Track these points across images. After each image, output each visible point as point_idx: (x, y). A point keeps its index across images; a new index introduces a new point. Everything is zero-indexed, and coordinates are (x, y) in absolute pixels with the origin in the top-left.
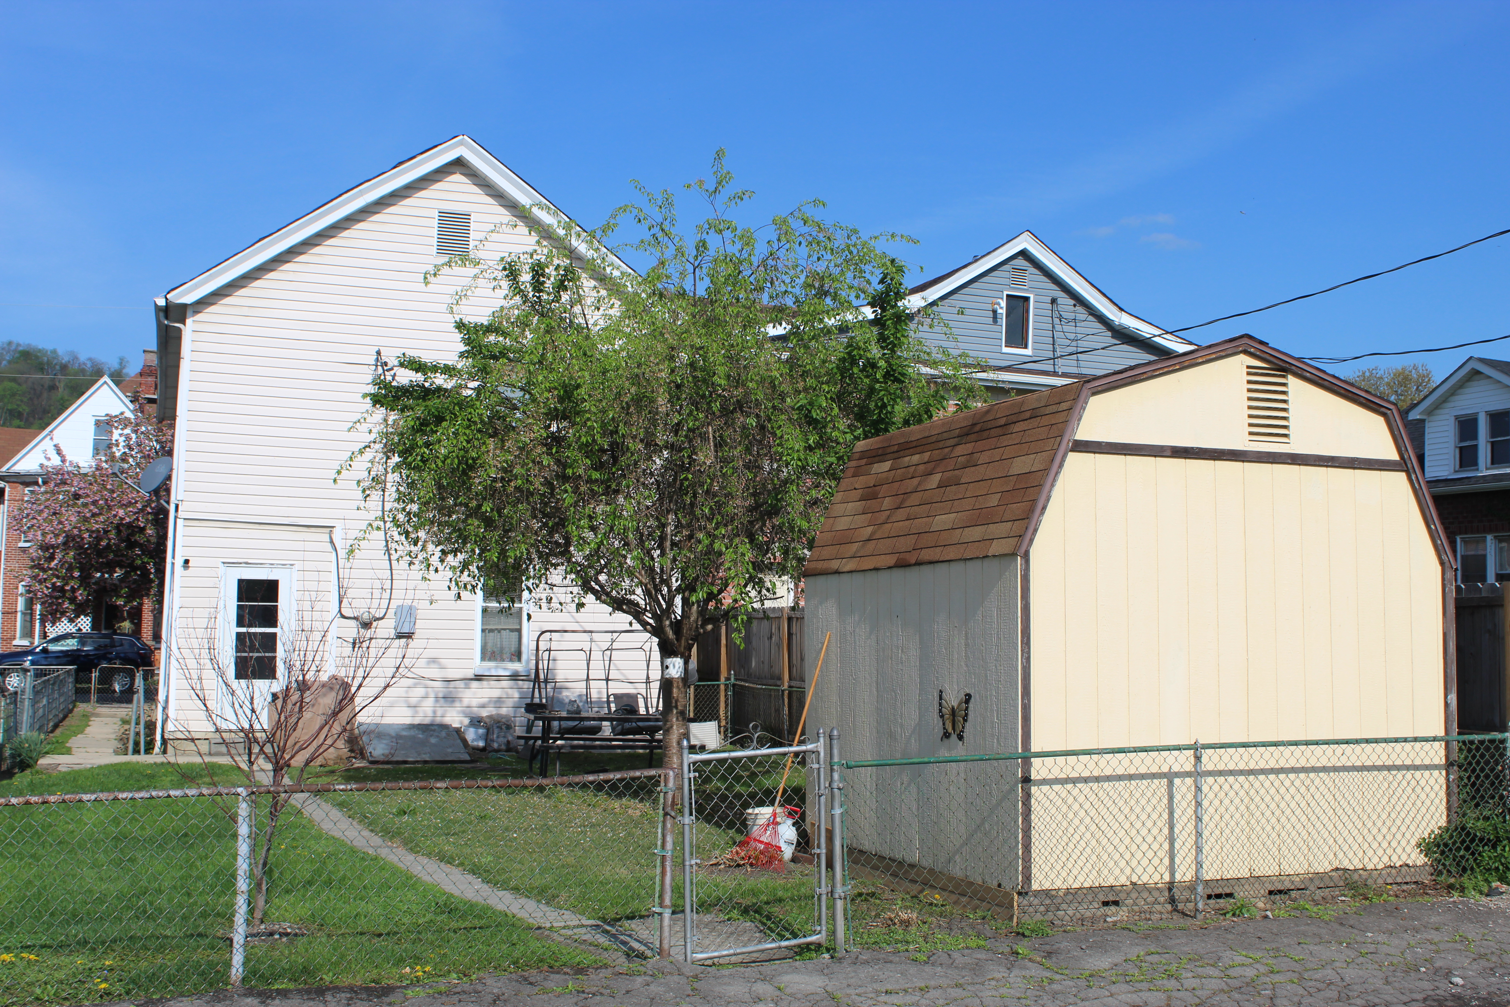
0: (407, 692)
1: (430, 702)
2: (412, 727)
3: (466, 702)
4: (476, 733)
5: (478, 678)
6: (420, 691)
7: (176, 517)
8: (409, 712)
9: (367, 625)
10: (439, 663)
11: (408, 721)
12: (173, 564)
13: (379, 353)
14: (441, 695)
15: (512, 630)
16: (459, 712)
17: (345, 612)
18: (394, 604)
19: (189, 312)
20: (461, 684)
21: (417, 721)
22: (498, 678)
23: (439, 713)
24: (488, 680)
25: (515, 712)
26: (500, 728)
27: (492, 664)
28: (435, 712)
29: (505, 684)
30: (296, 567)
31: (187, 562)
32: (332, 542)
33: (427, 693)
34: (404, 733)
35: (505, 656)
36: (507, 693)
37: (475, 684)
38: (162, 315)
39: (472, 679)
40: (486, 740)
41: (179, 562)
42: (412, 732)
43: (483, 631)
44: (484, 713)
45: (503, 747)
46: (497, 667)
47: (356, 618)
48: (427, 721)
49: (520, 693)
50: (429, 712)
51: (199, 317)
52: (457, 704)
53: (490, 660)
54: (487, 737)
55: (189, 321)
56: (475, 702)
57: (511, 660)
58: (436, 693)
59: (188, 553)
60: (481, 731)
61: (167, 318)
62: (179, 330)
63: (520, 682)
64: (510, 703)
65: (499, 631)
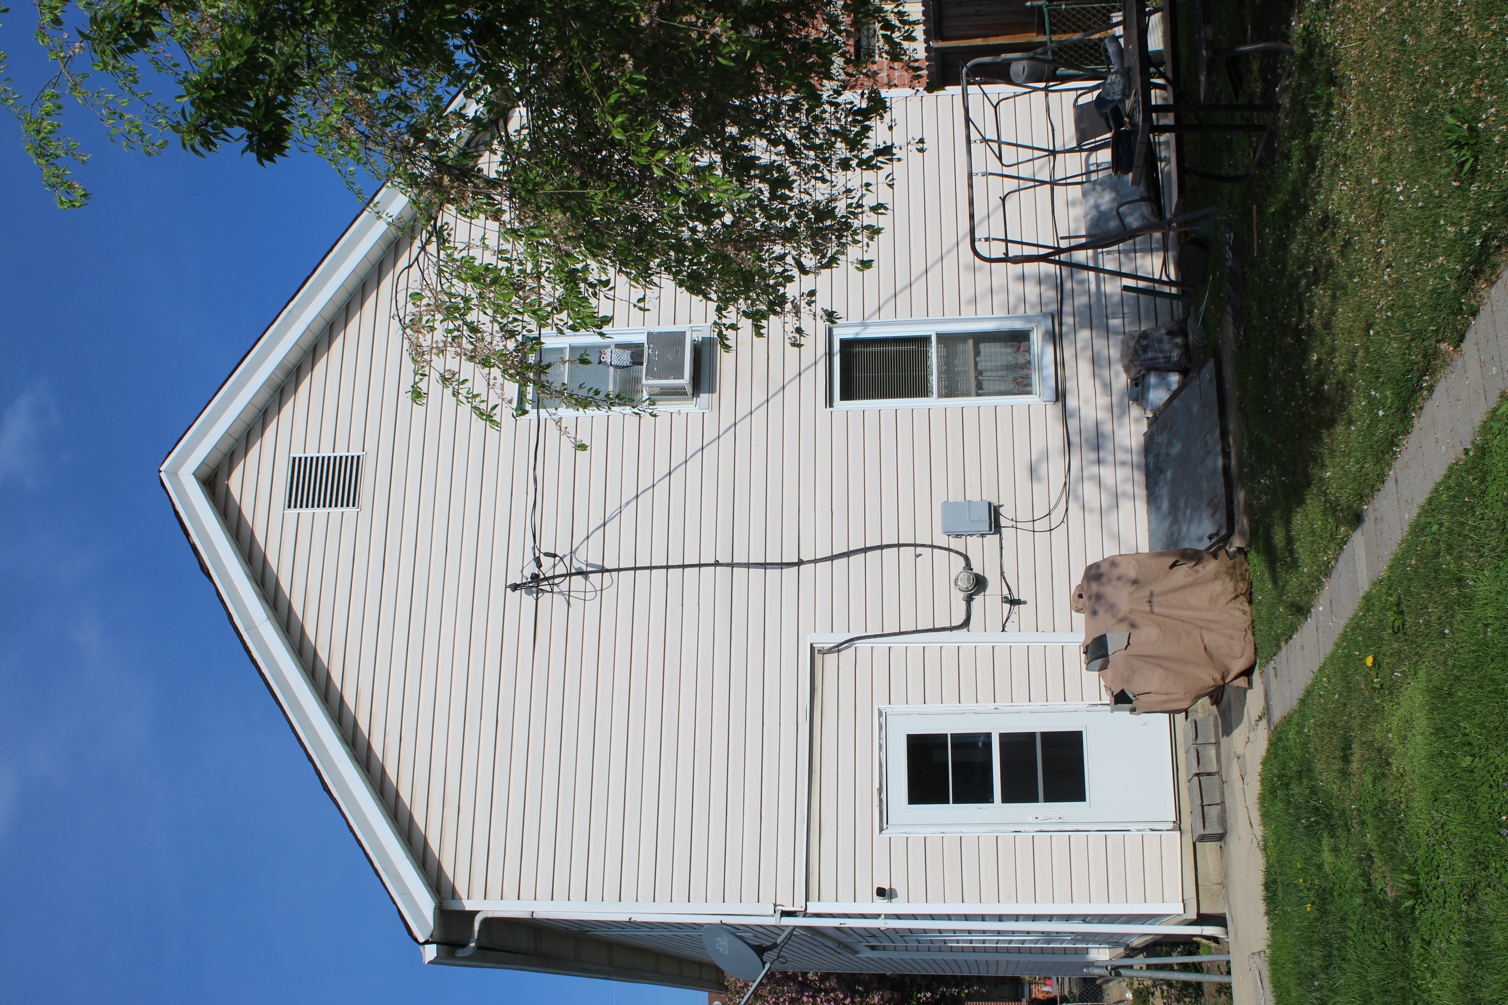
0: (1091, 511)
1: (1107, 473)
2: (1152, 499)
3: (1102, 415)
4: (1156, 387)
5: (1060, 396)
6: (1090, 491)
7: (805, 915)
8: (1126, 506)
9: (980, 583)
10: (1039, 461)
11: (1142, 507)
12: (888, 916)
13: (515, 587)
14: (1093, 456)
15: (977, 353)
16: (1121, 425)
17: (959, 620)
18: (941, 540)
19: (454, 906)
20: (1073, 424)
21: (1141, 492)
22: (1059, 364)
23: (1127, 457)
24: (1064, 380)
25: (1116, 333)
26: (1145, 349)
27: (1035, 377)
28: (1123, 464)
29: (1068, 353)
30: (884, 706)
31: (881, 892)
32: (837, 648)
33: (1091, 478)
34: (1165, 506)
35: (1021, 360)
36: (1084, 348)
37: (1071, 402)
38: (460, 953)
39: (1064, 406)
40: (1169, 370)
41: (882, 906)
42: (1164, 492)
43: (978, 395)
44: (1121, 380)
45: (1179, 340)
46: (1040, 370)
47: (969, 600)
48: (1140, 477)
49: (1082, 327)
50: (1123, 473)
51: (461, 889)
52: (1107, 428)
53: (1029, 385)
54: (1163, 370)
55: (469, 906)
56: (1103, 401)
57: (1028, 350)
58: (1092, 463)
59: (866, 890)
60: (1153, 379)
61: (464, 945)
62: (487, 922)
63: (1064, 329)
64: (1100, 344)
65: (979, 373)
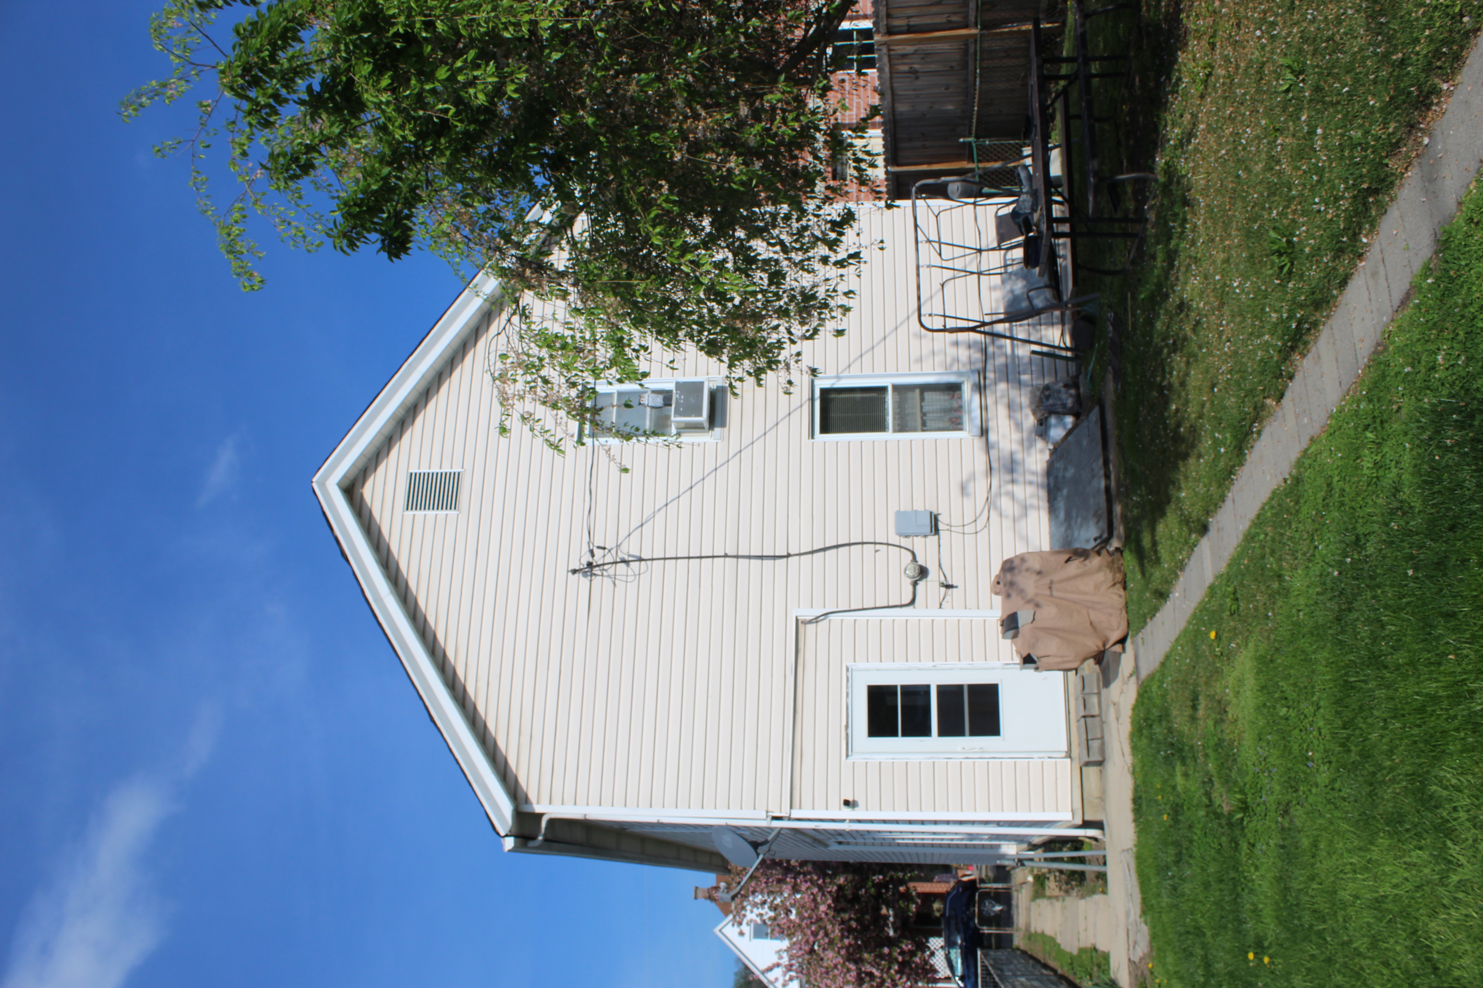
0: (1007, 517)
1: (1019, 491)
2: (1052, 509)
3: (1015, 447)
4: (1055, 426)
5: (984, 432)
6: (1005, 503)
7: (789, 819)
8: (1032, 514)
9: (923, 572)
10: (968, 481)
11: (1044, 516)
12: (852, 821)
13: (574, 572)
14: (1008, 477)
15: (922, 399)
16: (1029, 455)
17: (907, 599)
18: (894, 539)
19: (526, 809)
20: (993, 453)
21: (1044, 504)
22: (983, 408)
23: (1033, 478)
24: (987, 421)
25: (1026, 386)
26: (1048, 398)
27: (966, 418)
28: (1031, 483)
29: (990, 400)
30: (850, 664)
31: (847, 803)
32: (816, 620)
33: (1007, 494)
34: (1062, 515)
35: (955, 405)
36: (1002, 397)
37: (992, 437)
38: (531, 844)
39: (987, 440)
40: (1065, 414)
41: (847, 813)
42: (1061, 504)
43: (923, 430)
44: (1030, 420)
45: (1073, 391)
46: (970, 412)
47: (915, 584)
48: (1043, 494)
49: (1001, 380)
50: (1030, 490)
51: (532, 796)
52: (1019, 456)
53: (961, 423)
54: (1060, 414)
55: (538, 809)
56: (1016, 436)
57: (960, 398)
58: (1007, 482)
59: (836, 801)
60: (1053, 420)
61: (534, 838)
62: (552, 822)
63: (987, 382)
64: (1014, 393)
65: (924, 414)
